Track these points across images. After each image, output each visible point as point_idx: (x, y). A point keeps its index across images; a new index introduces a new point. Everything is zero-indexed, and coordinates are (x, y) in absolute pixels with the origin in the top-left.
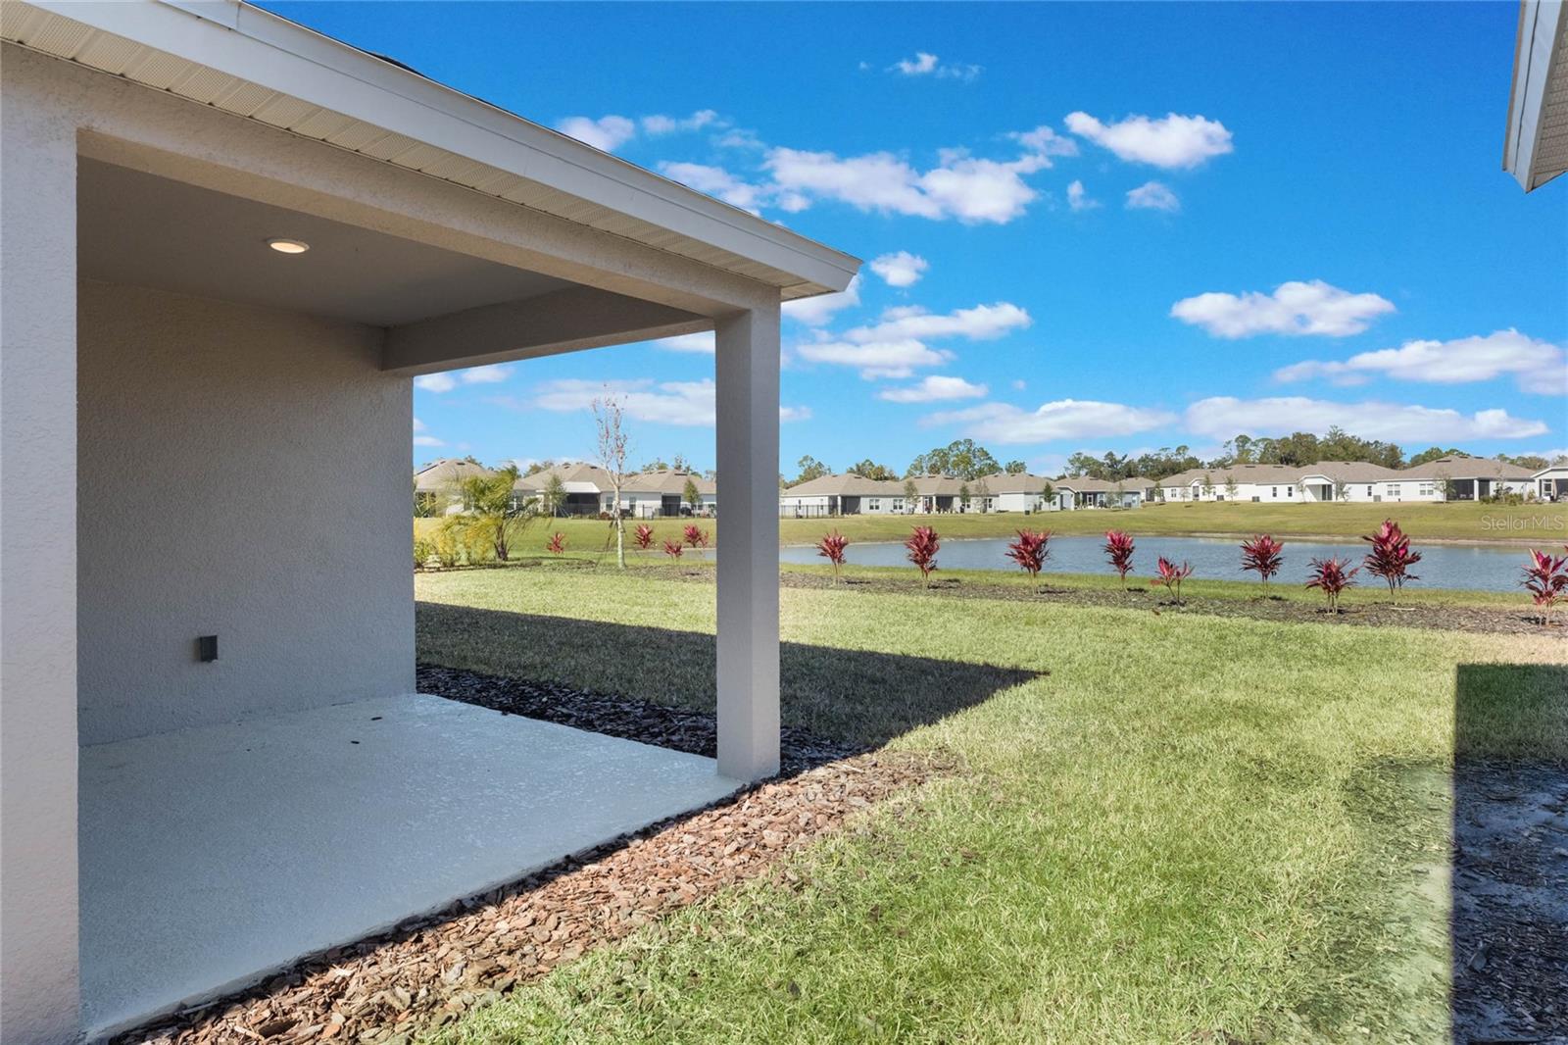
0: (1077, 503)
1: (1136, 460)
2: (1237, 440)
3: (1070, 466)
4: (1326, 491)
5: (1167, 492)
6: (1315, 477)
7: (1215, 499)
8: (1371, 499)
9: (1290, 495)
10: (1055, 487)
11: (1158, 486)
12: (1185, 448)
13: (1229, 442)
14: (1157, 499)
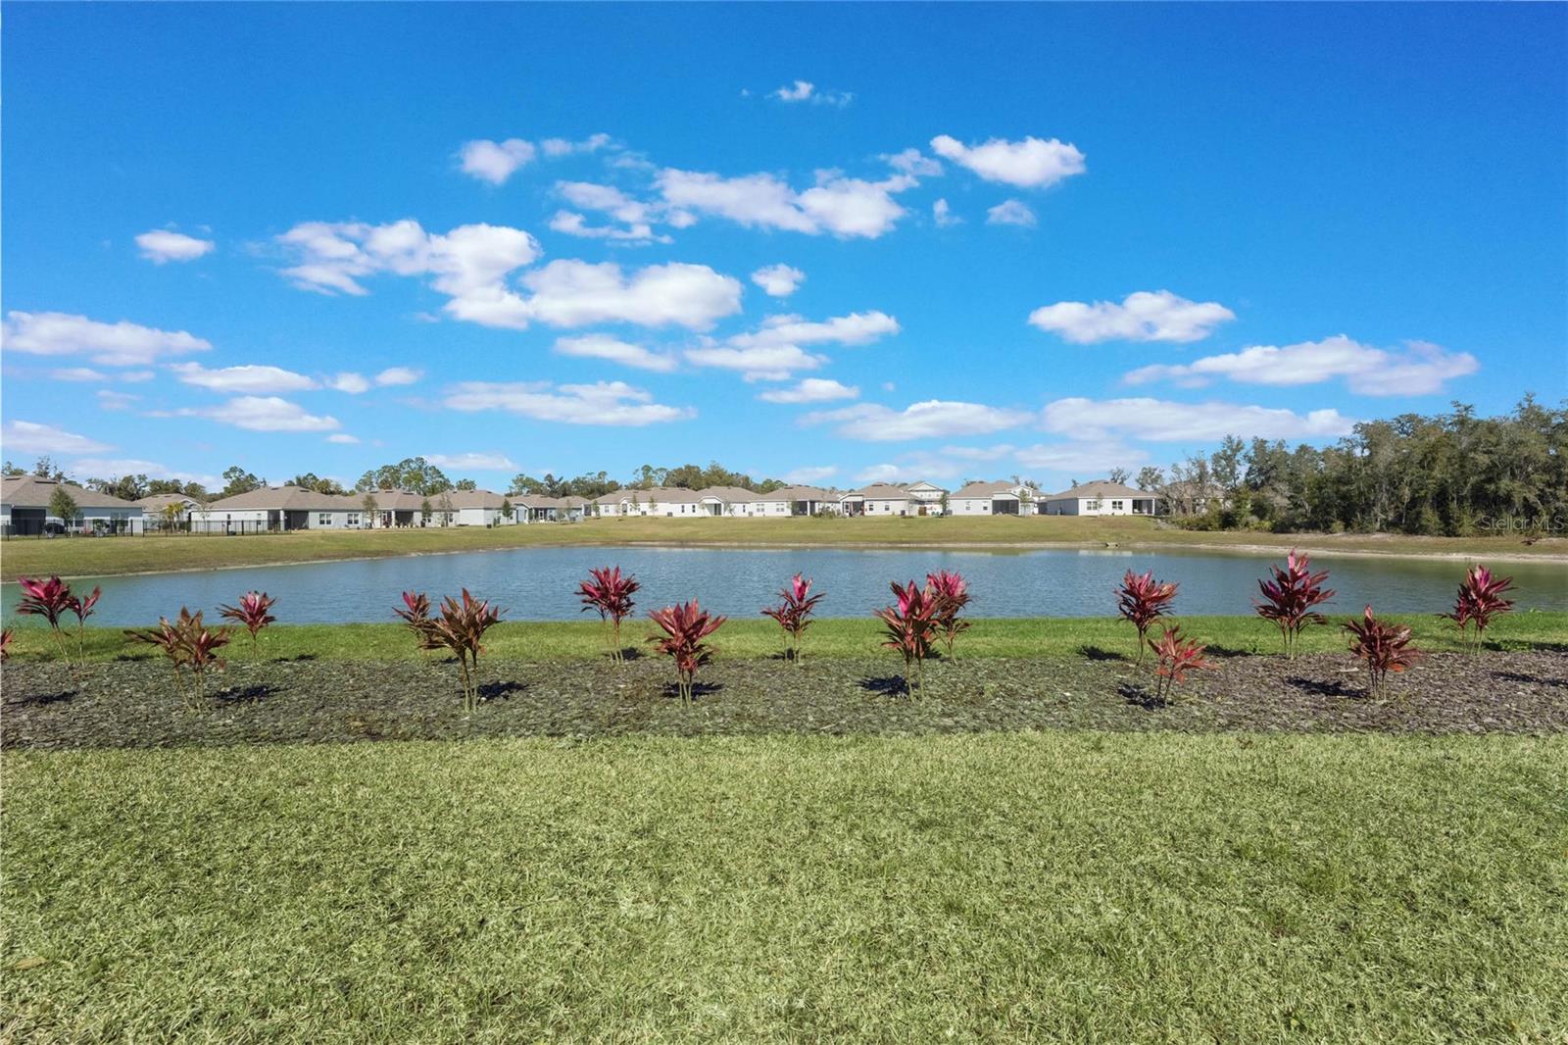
0: (531, 518)
1: (570, 482)
2: (643, 469)
3: (514, 485)
4: (717, 508)
5: (602, 508)
6: (710, 498)
7: (640, 514)
8: (746, 515)
9: (694, 511)
10: (512, 501)
11: (595, 503)
12: (605, 473)
13: (637, 470)
14: (593, 514)
